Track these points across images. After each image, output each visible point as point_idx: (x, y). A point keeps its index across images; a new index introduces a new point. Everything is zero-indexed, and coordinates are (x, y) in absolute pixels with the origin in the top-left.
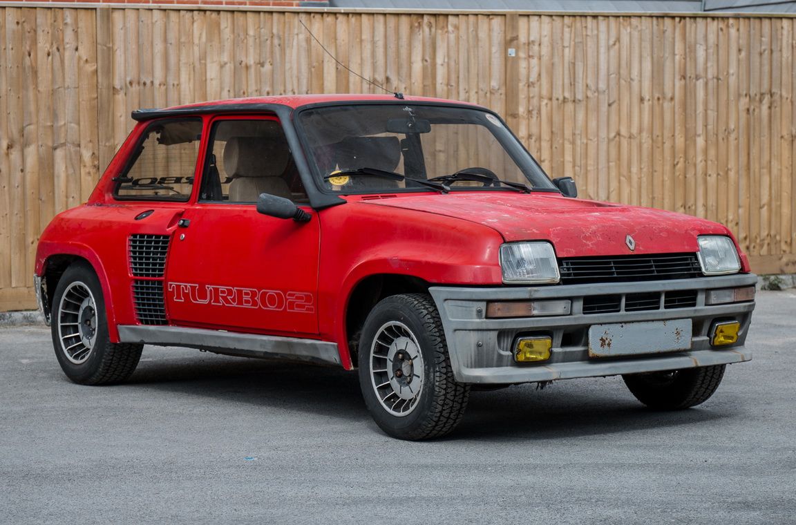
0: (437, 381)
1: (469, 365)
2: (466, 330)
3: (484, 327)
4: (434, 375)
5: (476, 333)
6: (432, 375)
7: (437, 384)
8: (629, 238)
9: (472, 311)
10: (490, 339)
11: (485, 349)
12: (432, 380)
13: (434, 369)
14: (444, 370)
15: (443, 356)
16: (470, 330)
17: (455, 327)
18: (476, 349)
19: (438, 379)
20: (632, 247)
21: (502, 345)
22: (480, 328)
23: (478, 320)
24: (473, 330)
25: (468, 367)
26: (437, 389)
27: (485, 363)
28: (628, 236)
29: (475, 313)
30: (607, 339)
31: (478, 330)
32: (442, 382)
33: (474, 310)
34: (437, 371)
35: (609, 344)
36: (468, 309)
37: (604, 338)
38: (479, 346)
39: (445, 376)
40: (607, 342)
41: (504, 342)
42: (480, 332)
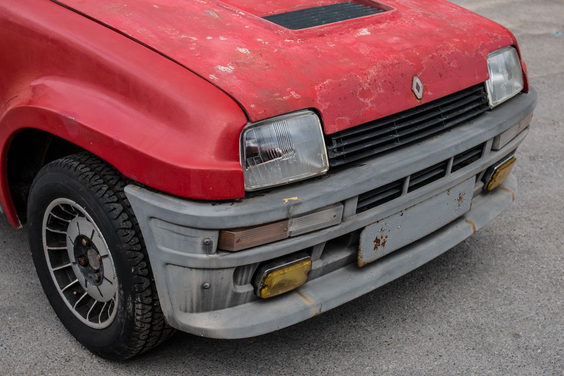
0: (138, 315)
1: (189, 309)
2: (184, 267)
3: (214, 265)
4: (134, 306)
5: (200, 272)
6: (130, 306)
7: (138, 318)
8: (417, 80)
9: (196, 243)
10: (222, 278)
11: (214, 291)
12: (131, 311)
13: (134, 299)
14: (149, 300)
15: (146, 280)
16: (191, 268)
17: (167, 260)
18: (200, 292)
19: (139, 311)
20: (419, 95)
21: (239, 280)
22: (208, 266)
23: (205, 256)
24: (196, 269)
25: (186, 311)
26: (138, 324)
27: (213, 306)
28: (415, 78)
29: (199, 246)
30: (382, 237)
31: (204, 269)
32: (145, 316)
33: (199, 241)
34: (138, 303)
35: (383, 244)
36: (189, 239)
37: (379, 238)
38: (203, 288)
39: (150, 308)
40: (382, 241)
41: (242, 276)
42: (206, 272)
